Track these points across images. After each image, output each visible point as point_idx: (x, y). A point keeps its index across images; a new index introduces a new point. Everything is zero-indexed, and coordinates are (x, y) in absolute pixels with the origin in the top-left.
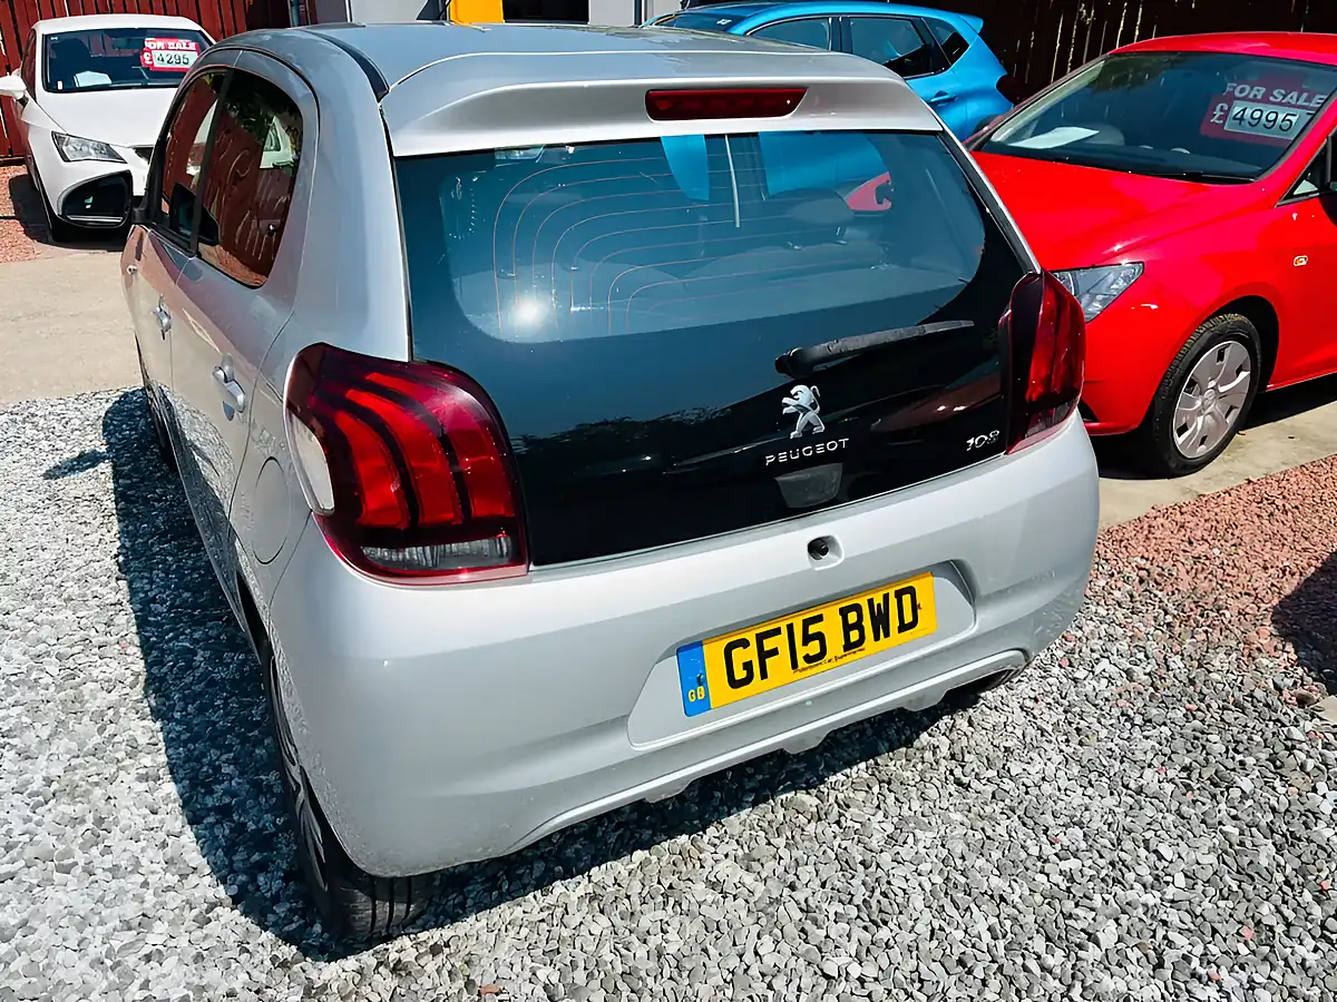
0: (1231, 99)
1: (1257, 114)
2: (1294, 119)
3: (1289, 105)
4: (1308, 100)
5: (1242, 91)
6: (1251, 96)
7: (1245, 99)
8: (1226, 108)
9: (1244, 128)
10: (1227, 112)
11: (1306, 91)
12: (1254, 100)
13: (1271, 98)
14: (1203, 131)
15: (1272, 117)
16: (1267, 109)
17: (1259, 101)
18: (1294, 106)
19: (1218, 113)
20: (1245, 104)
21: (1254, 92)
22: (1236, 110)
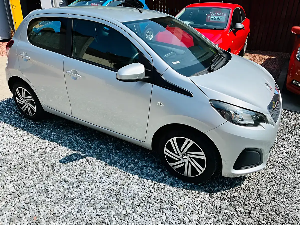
0: (210, 15)
1: (215, 18)
2: (221, 18)
3: (220, 16)
4: (223, 14)
5: (212, 14)
6: (213, 14)
7: (213, 15)
8: (210, 17)
9: (213, 20)
10: (210, 18)
11: (223, 13)
12: (214, 15)
13: (217, 15)
14: (207, 21)
15: (218, 18)
16: (217, 16)
17: (215, 15)
18: (221, 16)
19: (208, 18)
20: (213, 16)
21: (214, 14)
22: (212, 17)
